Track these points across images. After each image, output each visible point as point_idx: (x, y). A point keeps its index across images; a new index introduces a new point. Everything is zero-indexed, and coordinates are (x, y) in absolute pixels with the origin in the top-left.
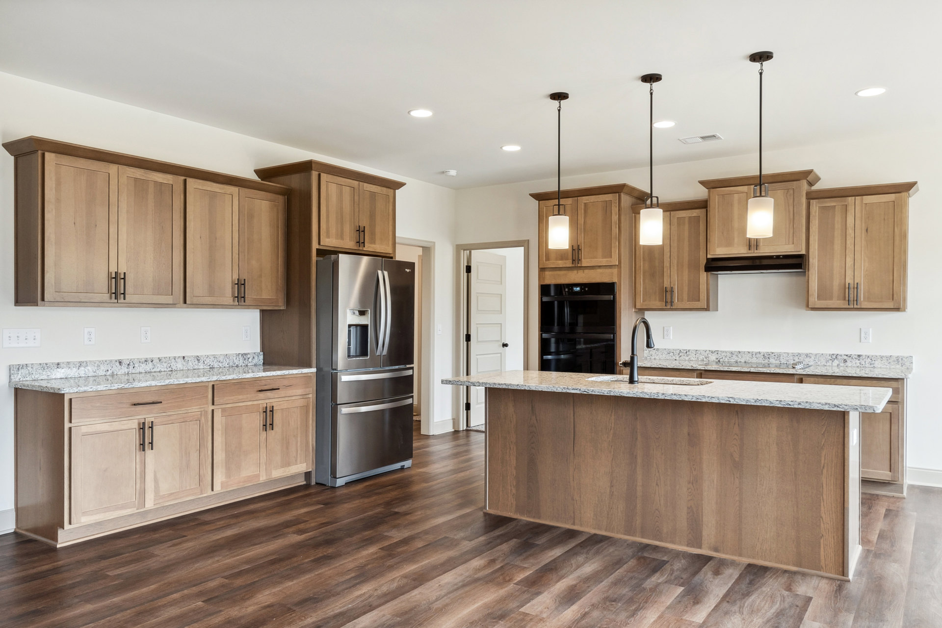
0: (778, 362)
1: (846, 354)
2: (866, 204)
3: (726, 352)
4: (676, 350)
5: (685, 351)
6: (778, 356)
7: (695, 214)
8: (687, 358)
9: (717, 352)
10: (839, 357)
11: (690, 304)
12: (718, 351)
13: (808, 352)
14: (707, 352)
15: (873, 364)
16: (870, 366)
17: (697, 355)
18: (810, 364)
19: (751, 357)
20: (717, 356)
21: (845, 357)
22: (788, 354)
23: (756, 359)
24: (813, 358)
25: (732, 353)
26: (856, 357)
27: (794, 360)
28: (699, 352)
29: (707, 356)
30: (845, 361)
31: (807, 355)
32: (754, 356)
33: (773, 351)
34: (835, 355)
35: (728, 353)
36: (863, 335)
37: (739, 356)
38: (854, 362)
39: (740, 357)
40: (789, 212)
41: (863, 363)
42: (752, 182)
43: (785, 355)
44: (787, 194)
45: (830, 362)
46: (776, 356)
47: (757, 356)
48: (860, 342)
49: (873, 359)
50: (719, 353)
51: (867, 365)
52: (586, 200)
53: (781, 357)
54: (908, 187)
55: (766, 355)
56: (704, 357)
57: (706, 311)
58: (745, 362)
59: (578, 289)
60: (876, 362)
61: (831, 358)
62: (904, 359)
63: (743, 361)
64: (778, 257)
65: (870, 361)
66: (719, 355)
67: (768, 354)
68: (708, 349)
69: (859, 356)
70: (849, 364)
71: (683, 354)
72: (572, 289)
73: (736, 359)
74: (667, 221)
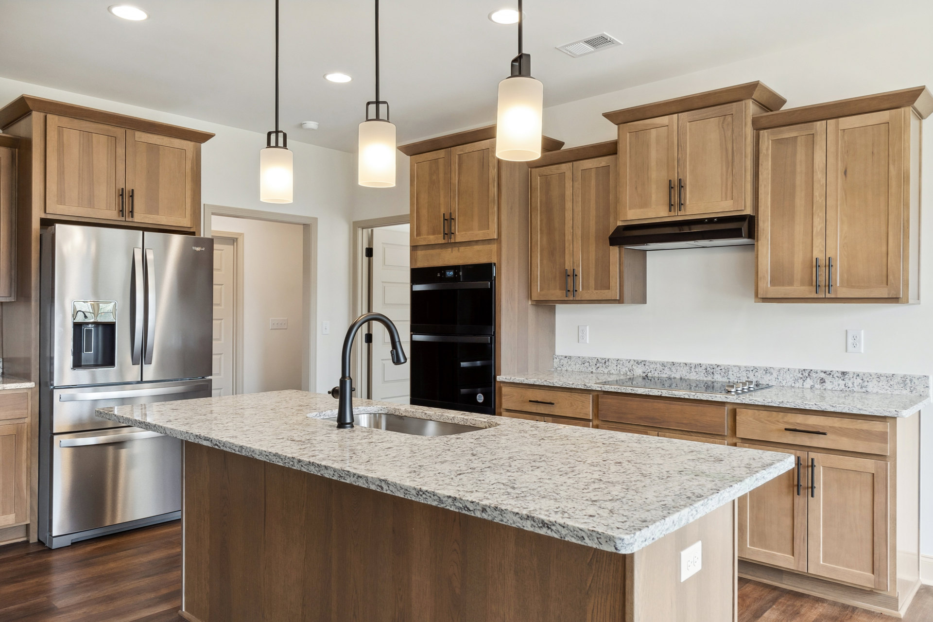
0: (725, 380)
1: (824, 369)
2: (844, 130)
3: (656, 363)
4: (592, 359)
5: (604, 361)
6: (726, 370)
7: (603, 164)
8: (606, 371)
9: (643, 363)
10: (813, 375)
11: (597, 293)
12: (645, 361)
13: (768, 365)
14: (632, 362)
15: (866, 387)
16: (861, 390)
17: (619, 366)
18: (771, 384)
19: (689, 371)
20: (644, 370)
21: (823, 375)
22: (740, 368)
23: (695, 374)
24: (775, 375)
25: (663, 365)
26: (840, 375)
27: (748, 378)
28: (621, 362)
29: (631, 368)
30: (823, 381)
31: (766, 371)
32: (693, 369)
33: (718, 363)
34: (807, 372)
35: (658, 365)
36: (850, 341)
37: (673, 369)
38: (836, 383)
39: (675, 371)
40: (727, 150)
41: (850, 385)
42: (674, 109)
43: (736, 370)
44: (723, 123)
45: (801, 381)
46: (723, 370)
47: (697, 370)
48: (846, 351)
49: (866, 380)
50: (647, 364)
51: (856, 389)
52: (461, 151)
53: (730, 372)
54: (909, 97)
55: (708, 369)
56: (627, 369)
57: (619, 303)
58: (681, 379)
59: (452, 273)
60: (870, 385)
61: (801, 376)
62: (915, 380)
63: (678, 377)
64: (711, 221)
65: (861, 381)
66: (647, 367)
67: (711, 367)
68: (632, 358)
69: (844, 373)
70: (828, 385)
71: (601, 364)
72: (445, 274)
73: (669, 373)
74: (568, 174)
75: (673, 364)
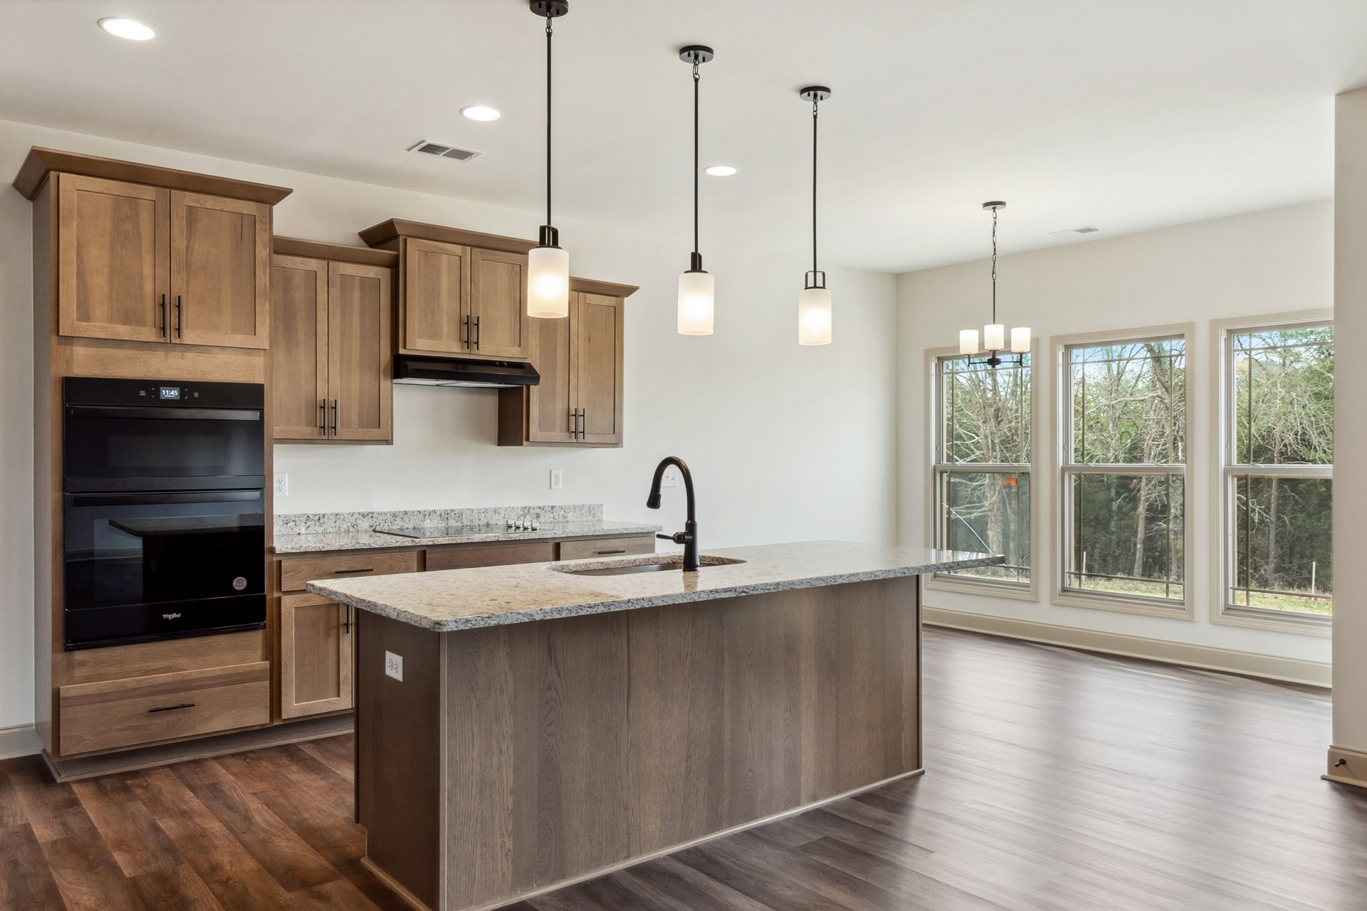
0: (459, 524)
1: (539, 505)
2: (589, 304)
3: (385, 514)
4: (299, 516)
5: (317, 517)
6: (460, 515)
7: (371, 275)
8: (320, 530)
9: (371, 515)
10: (532, 511)
11: (363, 431)
12: (373, 513)
13: (495, 505)
14: (355, 516)
15: (567, 517)
16: (564, 521)
17: (338, 522)
19: (422, 518)
20: (371, 522)
21: (538, 511)
22: (472, 510)
23: (429, 521)
24: (502, 514)
25: (394, 515)
26: (549, 509)
27: (480, 520)
28: (342, 517)
29: (354, 523)
30: (538, 516)
31: (495, 511)
32: (427, 517)
33: (453, 508)
34: (527, 509)
35: (389, 515)
36: (553, 479)
37: (405, 518)
38: (547, 517)
39: (407, 521)
40: (515, 297)
41: (557, 517)
42: (467, 241)
43: (469, 513)
44: (512, 271)
45: (522, 517)
46: (457, 515)
47: (431, 517)
48: (551, 488)
49: (567, 511)
50: (375, 516)
51: (561, 519)
53: (464, 516)
54: (629, 290)
55: (443, 515)
56: (349, 524)
57: (387, 444)
58: (414, 528)
60: (570, 515)
61: (523, 513)
62: (595, 508)
63: (411, 526)
65: (564, 513)
66: (375, 520)
67: (446, 513)
68: (356, 511)
69: (553, 507)
70: (542, 519)
71: (313, 522)
72: (158, 393)
73: (401, 523)
74: (322, 276)
75: (406, 513)
